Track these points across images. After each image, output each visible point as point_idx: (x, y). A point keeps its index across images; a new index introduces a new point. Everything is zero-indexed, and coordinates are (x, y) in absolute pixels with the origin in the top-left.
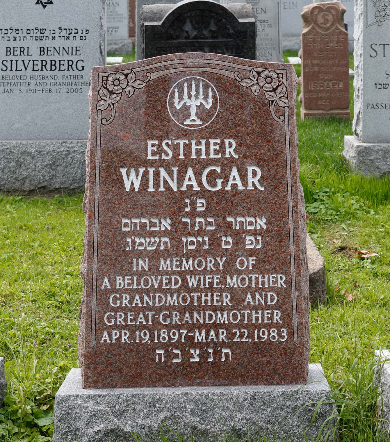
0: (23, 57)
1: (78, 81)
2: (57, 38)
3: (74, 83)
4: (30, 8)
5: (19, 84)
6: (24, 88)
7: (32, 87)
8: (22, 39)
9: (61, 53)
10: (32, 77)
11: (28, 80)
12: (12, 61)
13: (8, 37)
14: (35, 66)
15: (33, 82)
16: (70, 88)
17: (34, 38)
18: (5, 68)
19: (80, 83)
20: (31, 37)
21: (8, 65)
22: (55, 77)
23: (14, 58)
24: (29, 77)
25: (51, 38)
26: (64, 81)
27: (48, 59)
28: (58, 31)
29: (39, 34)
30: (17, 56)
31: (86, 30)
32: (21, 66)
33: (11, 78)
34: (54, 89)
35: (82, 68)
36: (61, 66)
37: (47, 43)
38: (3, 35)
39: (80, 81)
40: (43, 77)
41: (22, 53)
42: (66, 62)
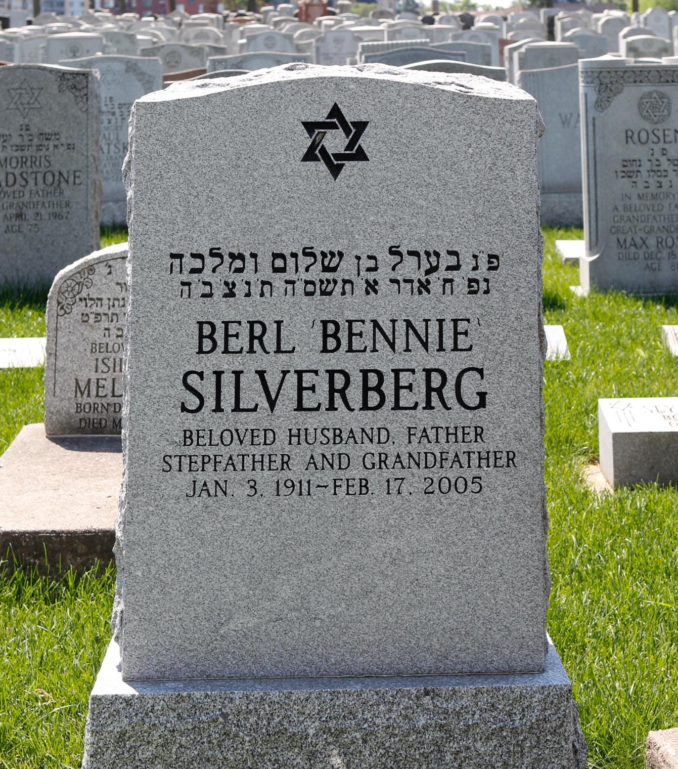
0: (260, 360)
1: (464, 447)
2: (384, 286)
3: (451, 456)
4: (284, 176)
5: (249, 461)
6: (265, 478)
7: (296, 471)
8: (256, 290)
9: (400, 344)
10: (296, 436)
11: (281, 445)
12: (218, 374)
13: (205, 283)
14: (304, 393)
15: (299, 454)
16: (436, 474)
17: (300, 286)
18: (193, 403)
19: (474, 457)
20: (287, 282)
21: (207, 388)
22: (380, 435)
23: (227, 363)
24: (283, 436)
25: (361, 285)
26: (414, 448)
27: (353, 364)
28: (386, 260)
29: (316, 273)
30: (239, 357)
31: (490, 256)
32: (252, 394)
33: (215, 440)
34: (376, 478)
35: (476, 401)
36: (403, 392)
37: (349, 307)
38: (185, 277)
39: (474, 447)
40: (338, 434)
41: (256, 342)
42: (421, 376)
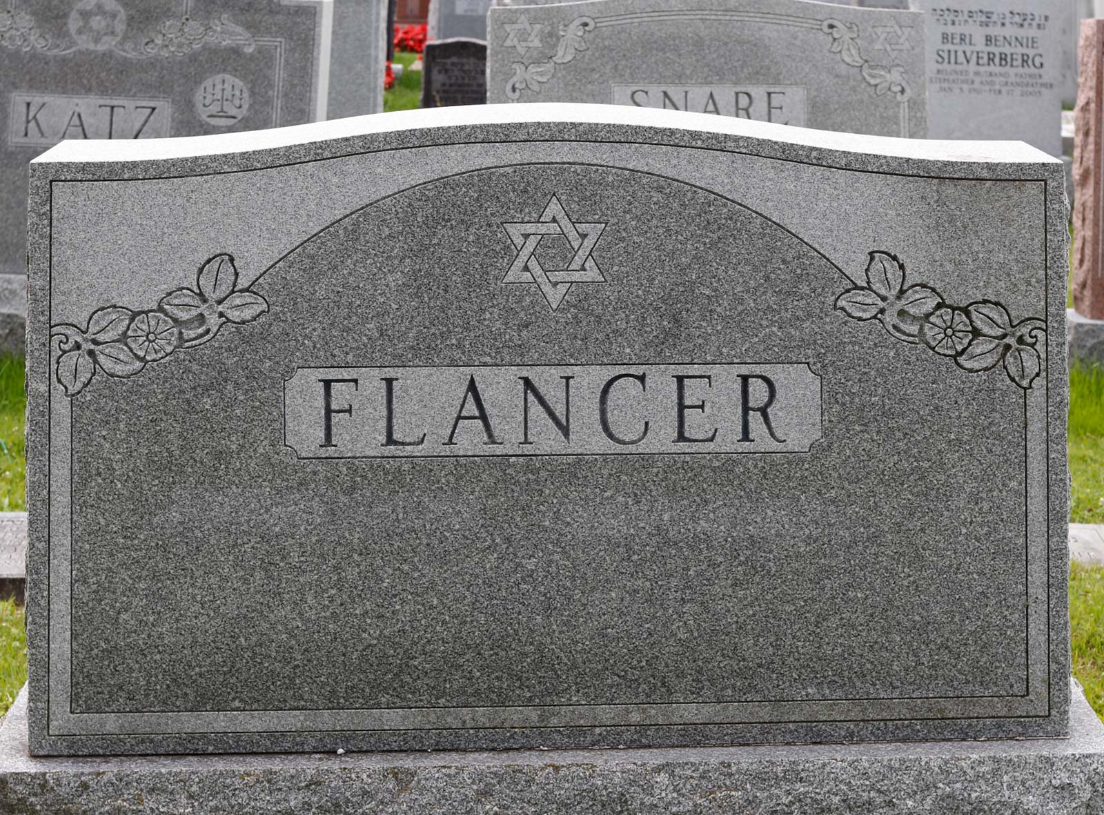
0: (964, 47)
1: (1035, 81)
2: (1008, 24)
3: (1031, 83)
5: (960, 81)
6: (965, 87)
7: (976, 86)
8: (962, 23)
9: (1013, 44)
10: (977, 73)
11: (971, 76)
12: (949, 51)
13: (945, 20)
14: (980, 59)
15: (977, 80)
16: (1025, 89)
17: (978, 23)
18: (940, 60)
19: (1039, 84)
20: (973, 21)
21: (946, 56)
22: (1006, 75)
23: (952, 48)
24: (972, 73)
25: (999, 24)
26: (1018, 80)
27: (997, 51)
28: (1008, 15)
29: (984, 19)
30: (957, 46)
32: (961, 58)
33: (949, 73)
34: (1004, 90)
35: (1040, 66)
36: (1014, 61)
37: (995, 31)
38: (938, 17)
39: (1039, 81)
40: (991, 74)
41: (962, 41)
42: (1020, 56)
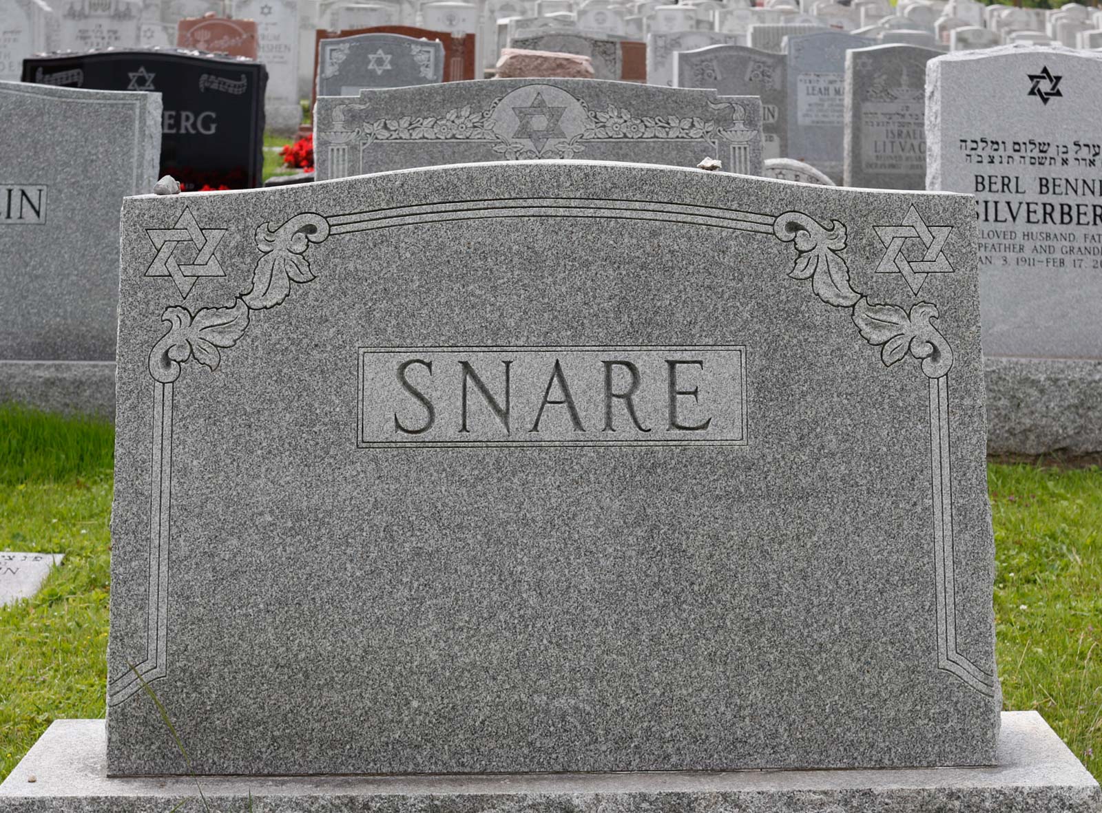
0: (1007, 196)
2: (1071, 162)
4: (1019, 103)
5: (1002, 247)
6: (1011, 256)
7: (1027, 253)
8: (1005, 160)
9: (1080, 191)
10: (1027, 235)
11: (1019, 239)
12: (986, 202)
13: (979, 156)
14: (1031, 214)
15: (1029, 245)
16: (1099, 258)
17: (1028, 160)
20: (1021, 157)
21: (981, 210)
22: (1070, 237)
23: (991, 197)
24: (1020, 235)
25: (1059, 161)
26: (1088, 244)
27: (1056, 201)
28: (1072, 148)
29: (1036, 153)
30: (997, 194)
32: (1004, 213)
33: (986, 235)
34: (1068, 259)
36: (1082, 216)
37: (1054, 171)
38: (968, 152)
40: (1048, 236)
41: (1005, 187)
42: (1091, 208)
